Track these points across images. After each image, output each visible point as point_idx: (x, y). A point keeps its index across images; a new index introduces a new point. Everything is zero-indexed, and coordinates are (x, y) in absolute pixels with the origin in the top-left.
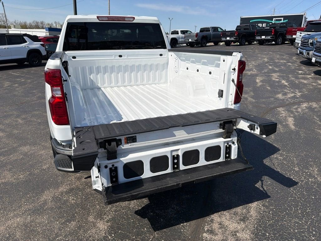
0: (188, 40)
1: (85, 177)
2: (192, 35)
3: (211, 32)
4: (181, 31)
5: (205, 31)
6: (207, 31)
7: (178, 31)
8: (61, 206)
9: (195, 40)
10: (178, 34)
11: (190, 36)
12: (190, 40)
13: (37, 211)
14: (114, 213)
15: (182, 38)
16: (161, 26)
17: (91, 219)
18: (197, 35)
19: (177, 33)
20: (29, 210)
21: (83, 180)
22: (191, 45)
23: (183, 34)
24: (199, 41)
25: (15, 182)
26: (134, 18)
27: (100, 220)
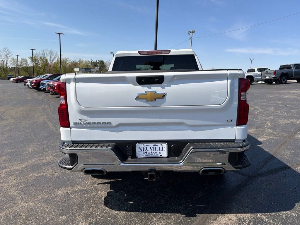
0: (266, 77)
1: (98, 183)
2: (269, 72)
3: (292, 69)
4: (258, 69)
5: (285, 68)
6: (288, 68)
7: (255, 69)
8: (65, 202)
9: (272, 77)
10: (255, 72)
11: (268, 74)
12: (267, 77)
13: (47, 201)
14: (100, 218)
15: (259, 75)
16: (196, 57)
17: (79, 218)
18: (275, 72)
19: (253, 71)
20: (43, 199)
21: (96, 185)
22: (269, 82)
23: (260, 72)
24: (278, 77)
25: (49, 177)
26: (170, 51)
27: (85, 220)
